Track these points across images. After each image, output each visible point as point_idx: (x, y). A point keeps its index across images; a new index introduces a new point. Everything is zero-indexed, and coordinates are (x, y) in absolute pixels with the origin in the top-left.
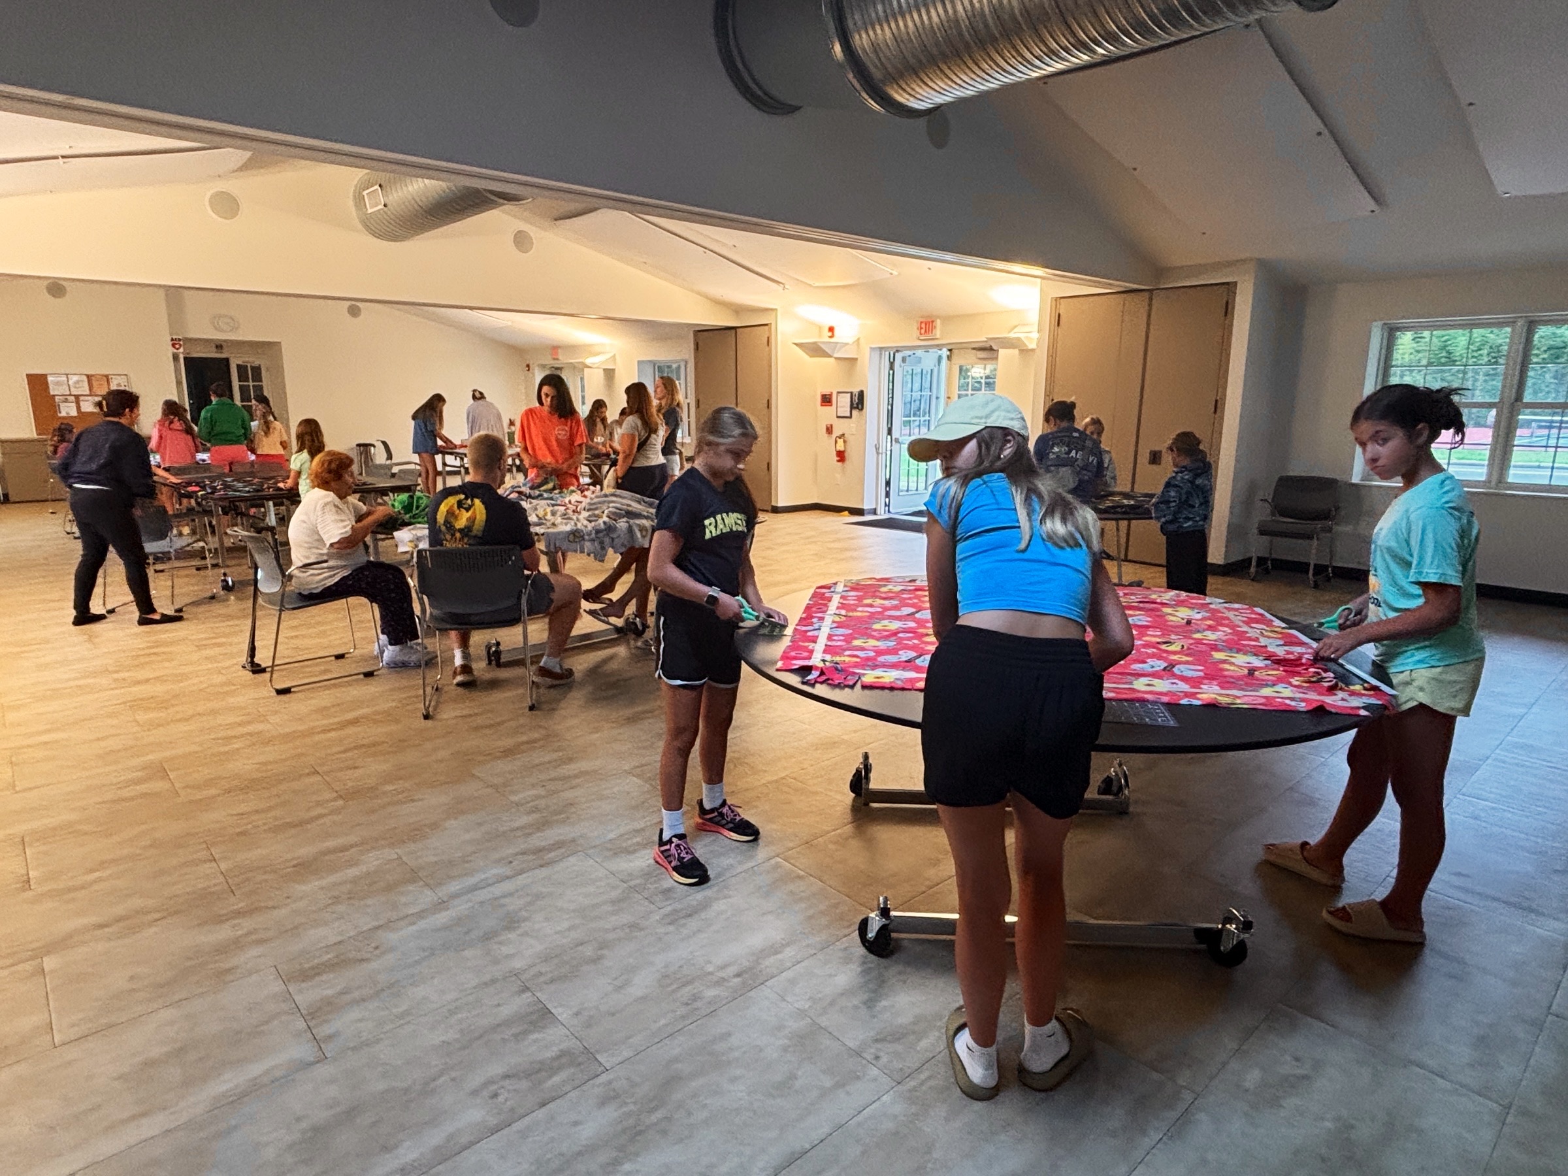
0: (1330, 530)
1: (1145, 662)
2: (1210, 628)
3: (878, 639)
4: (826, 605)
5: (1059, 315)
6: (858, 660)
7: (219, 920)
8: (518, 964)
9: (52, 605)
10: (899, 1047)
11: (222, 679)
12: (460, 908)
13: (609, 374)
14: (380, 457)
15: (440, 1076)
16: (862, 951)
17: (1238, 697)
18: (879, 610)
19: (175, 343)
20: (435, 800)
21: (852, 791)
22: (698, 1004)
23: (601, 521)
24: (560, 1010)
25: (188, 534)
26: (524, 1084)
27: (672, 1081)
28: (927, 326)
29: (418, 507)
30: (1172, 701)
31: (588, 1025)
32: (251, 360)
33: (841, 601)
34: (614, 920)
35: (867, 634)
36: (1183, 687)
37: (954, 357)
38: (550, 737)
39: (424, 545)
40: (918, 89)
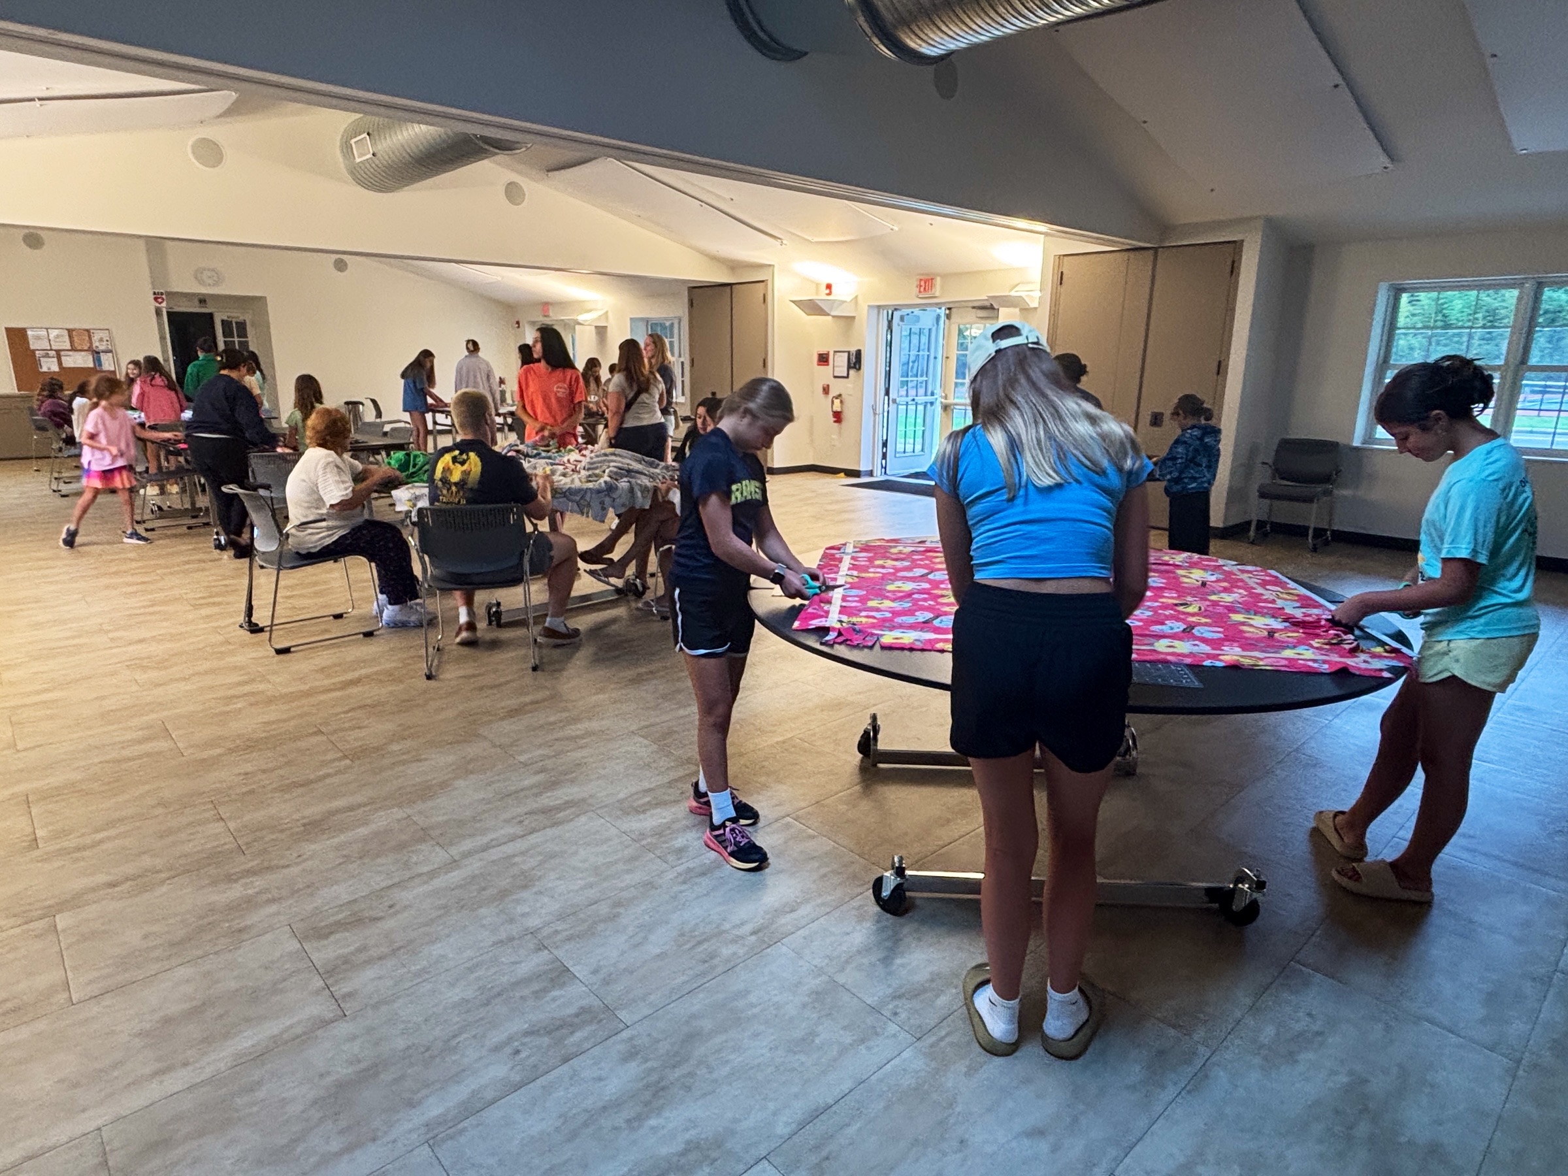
0: (1328, 493)
1: (1163, 624)
2: (1225, 590)
3: (893, 600)
4: (837, 566)
5: (1062, 273)
6: (875, 621)
7: (230, 879)
8: (533, 922)
9: (41, 563)
10: (915, 1004)
11: (221, 638)
12: (474, 866)
13: (601, 331)
14: (369, 415)
15: (461, 1034)
16: (877, 909)
17: (1261, 659)
18: (892, 571)
19: (157, 297)
20: (441, 761)
21: (860, 751)
22: (716, 961)
23: (602, 481)
24: (578, 968)
25: (177, 493)
26: (546, 1040)
27: (693, 1037)
28: (926, 283)
29: (414, 466)
30: (1196, 663)
31: (606, 982)
32: (236, 315)
33: (852, 562)
34: (628, 879)
35: (882, 595)
36: (1206, 649)
37: (954, 316)
38: (555, 697)
39: (424, 503)
40: (932, 36)
